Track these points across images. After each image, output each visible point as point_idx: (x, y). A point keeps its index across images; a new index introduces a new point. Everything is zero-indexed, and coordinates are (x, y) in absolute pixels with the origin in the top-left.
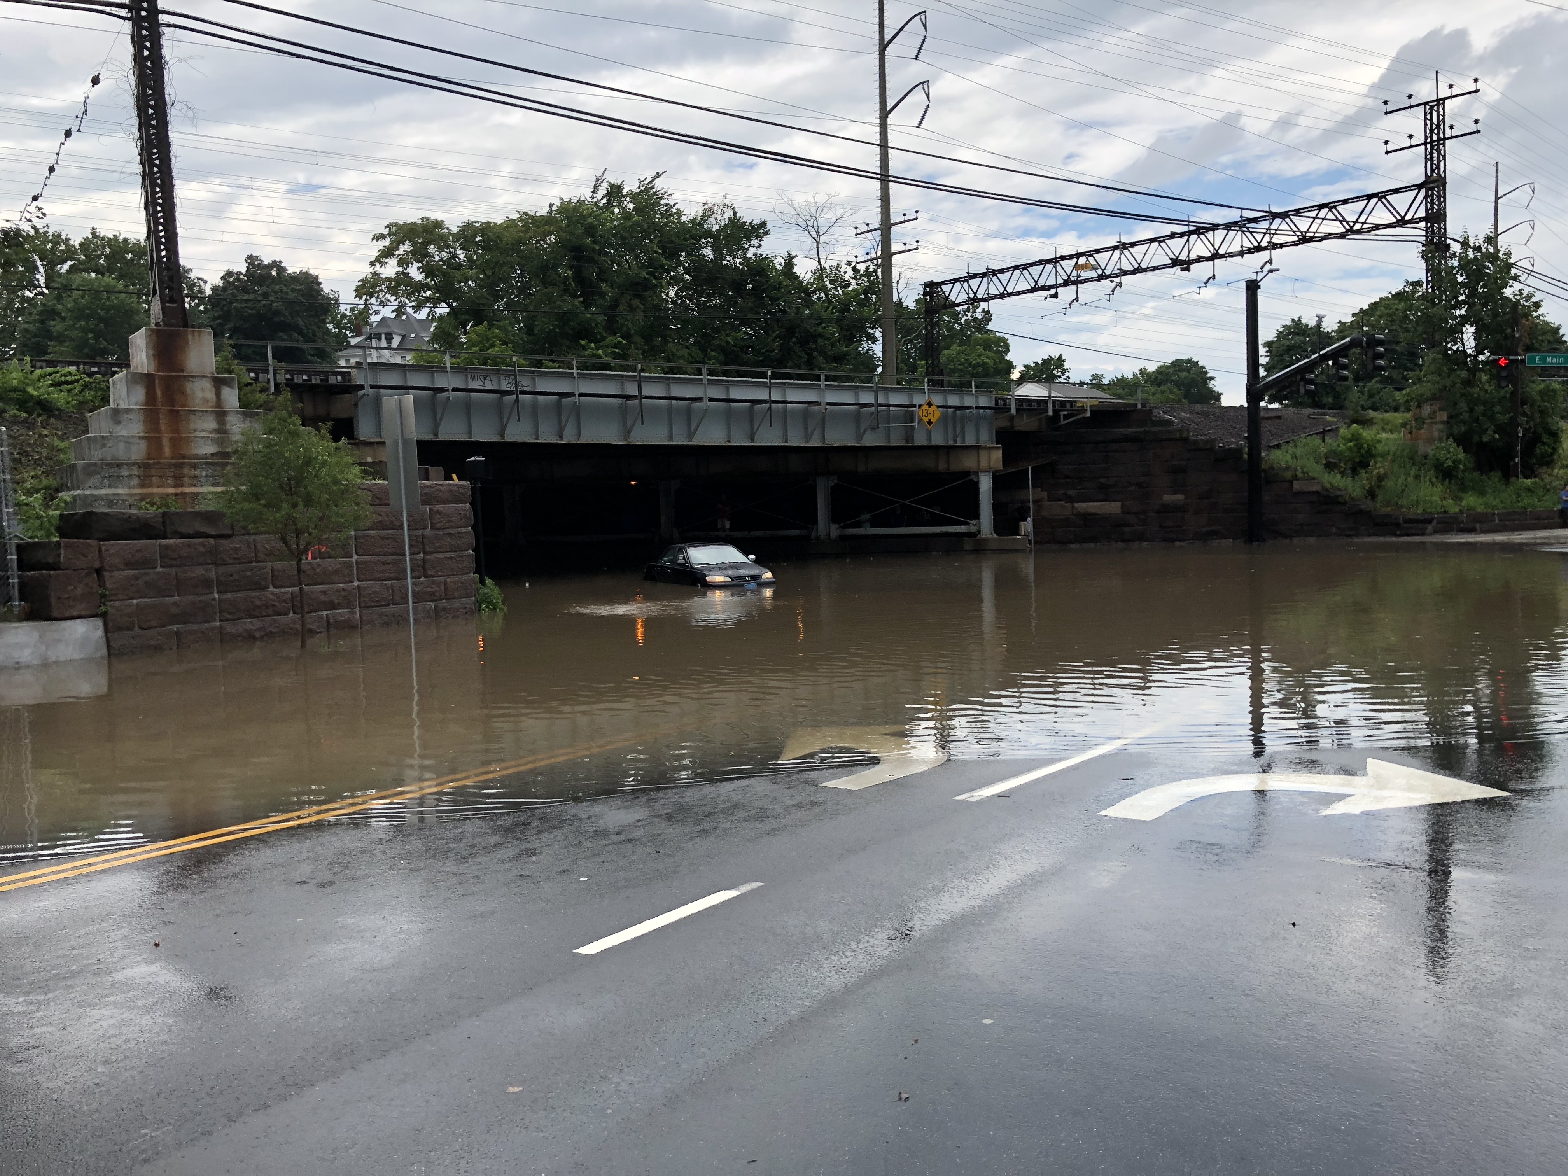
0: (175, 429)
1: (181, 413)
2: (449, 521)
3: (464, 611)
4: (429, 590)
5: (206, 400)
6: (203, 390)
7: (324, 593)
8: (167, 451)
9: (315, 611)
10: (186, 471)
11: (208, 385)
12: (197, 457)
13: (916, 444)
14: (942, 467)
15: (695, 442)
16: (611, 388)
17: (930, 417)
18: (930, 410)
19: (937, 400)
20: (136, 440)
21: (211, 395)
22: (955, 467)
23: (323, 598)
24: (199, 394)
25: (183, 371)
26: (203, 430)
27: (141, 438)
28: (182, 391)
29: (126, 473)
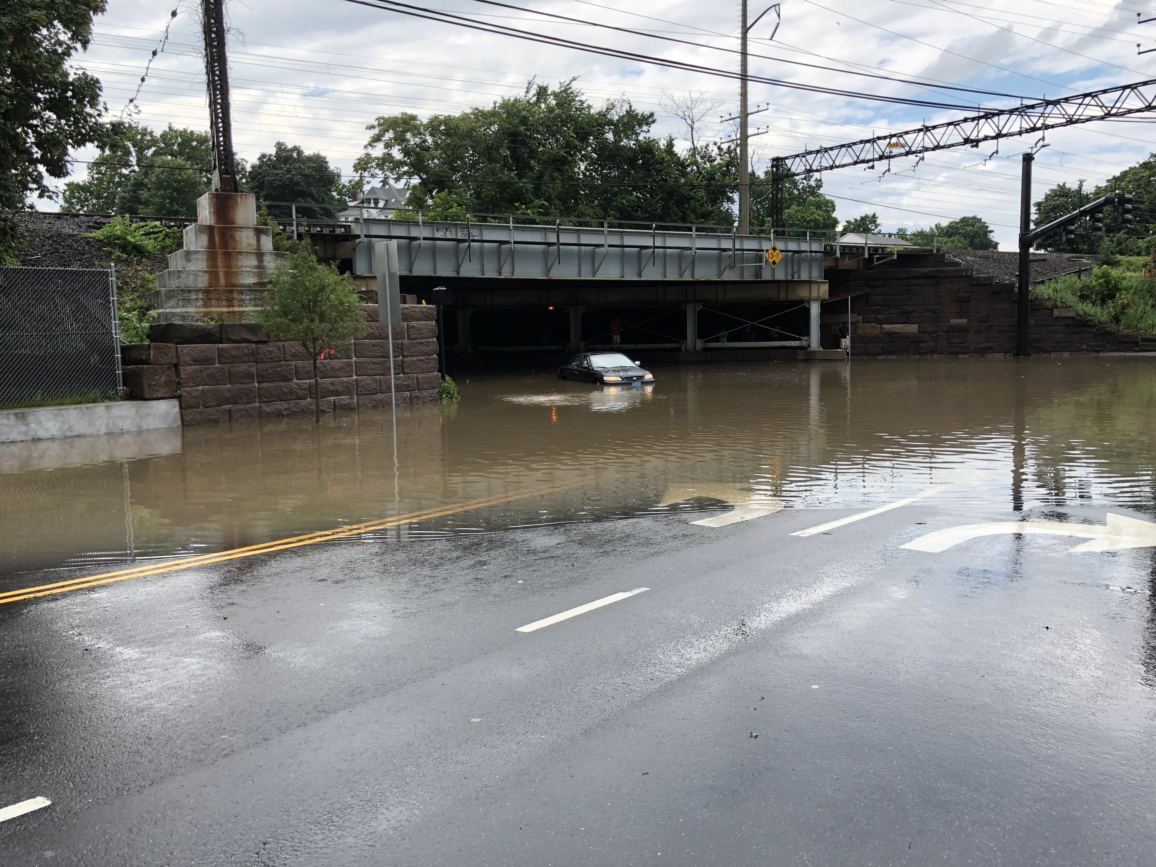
0: (229, 266)
1: (232, 254)
2: (420, 334)
3: (431, 399)
4: (405, 383)
5: (249, 245)
6: (248, 237)
7: (332, 384)
8: (222, 281)
9: (325, 397)
10: (235, 296)
11: (251, 234)
12: (243, 285)
13: (763, 279)
14: (783, 296)
15: (598, 277)
16: (537, 237)
17: (774, 258)
18: (775, 254)
19: (780, 246)
20: (201, 274)
21: (253, 241)
22: (792, 297)
23: (332, 388)
24: (245, 241)
25: (234, 224)
26: (248, 266)
27: (205, 272)
28: (233, 238)
29: (194, 297)
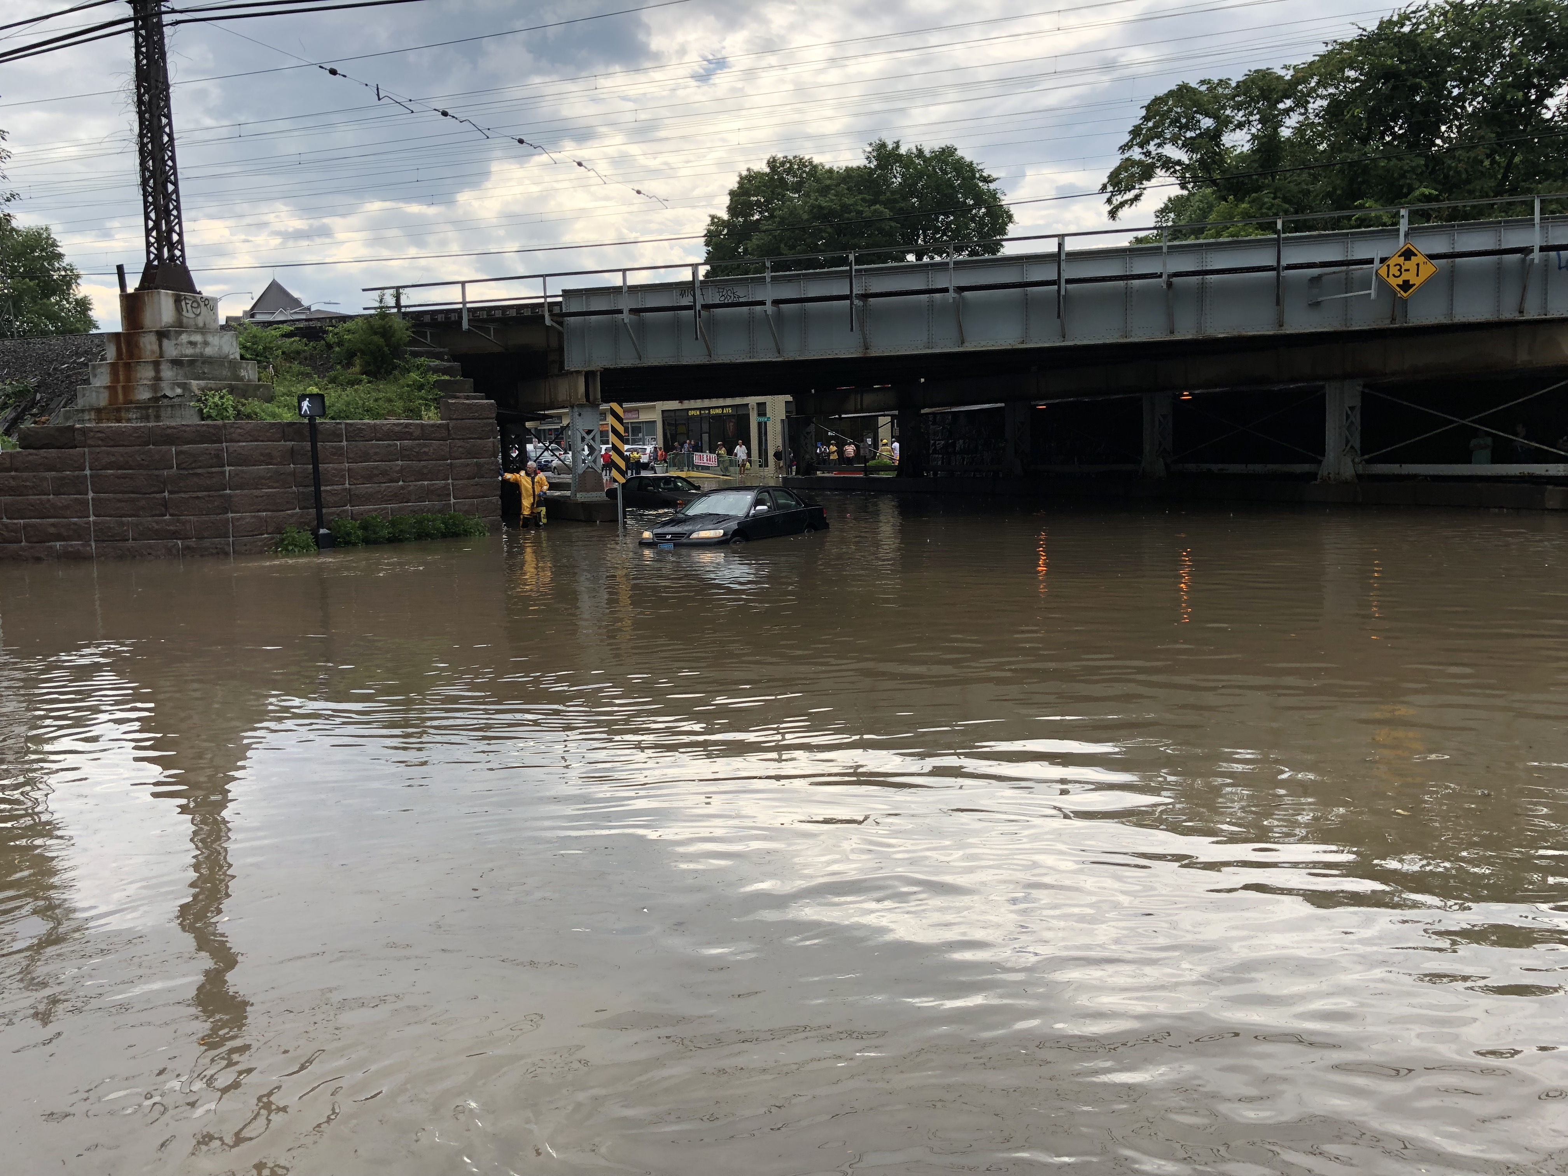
0: (128, 379)
1: (133, 365)
5: (153, 352)
6: (151, 343)
8: (121, 397)
10: (123, 414)
12: (138, 402)
17: (1410, 277)
18: (1411, 264)
19: (1427, 245)
20: (102, 390)
21: (156, 347)
24: (149, 347)
25: (142, 328)
26: (146, 379)
27: (106, 387)
28: (137, 346)
29: (87, 418)
